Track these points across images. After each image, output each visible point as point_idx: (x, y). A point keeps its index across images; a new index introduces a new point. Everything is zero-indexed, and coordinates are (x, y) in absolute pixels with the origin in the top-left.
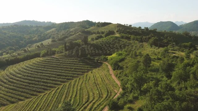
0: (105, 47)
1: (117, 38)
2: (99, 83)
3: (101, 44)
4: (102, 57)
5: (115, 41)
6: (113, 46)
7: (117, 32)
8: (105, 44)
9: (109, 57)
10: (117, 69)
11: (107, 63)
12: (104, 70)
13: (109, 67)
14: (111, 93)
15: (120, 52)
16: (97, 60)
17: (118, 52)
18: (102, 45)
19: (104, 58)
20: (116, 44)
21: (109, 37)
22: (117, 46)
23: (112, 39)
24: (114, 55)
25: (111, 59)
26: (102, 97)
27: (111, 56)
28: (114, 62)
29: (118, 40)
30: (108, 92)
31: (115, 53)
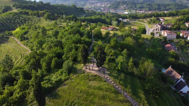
0: (7, 23)
1: (16, 14)
2: (12, 52)
3: (2, 20)
4: (7, 32)
5: (16, 17)
6: (14, 22)
7: (14, 6)
8: (5, 21)
9: (14, 32)
10: (24, 40)
11: (13, 37)
12: (12, 43)
13: (16, 39)
14: (24, 55)
15: (23, 27)
16: (2, 36)
17: (20, 27)
18: (3, 22)
19: (9, 33)
20: (17, 20)
21: (8, 12)
22: (18, 21)
23: (11, 15)
24: (18, 30)
25: (16, 33)
26: (18, 59)
27: (14, 31)
28: (20, 35)
29: (17, 16)
30: (21, 55)
31: (18, 28)
